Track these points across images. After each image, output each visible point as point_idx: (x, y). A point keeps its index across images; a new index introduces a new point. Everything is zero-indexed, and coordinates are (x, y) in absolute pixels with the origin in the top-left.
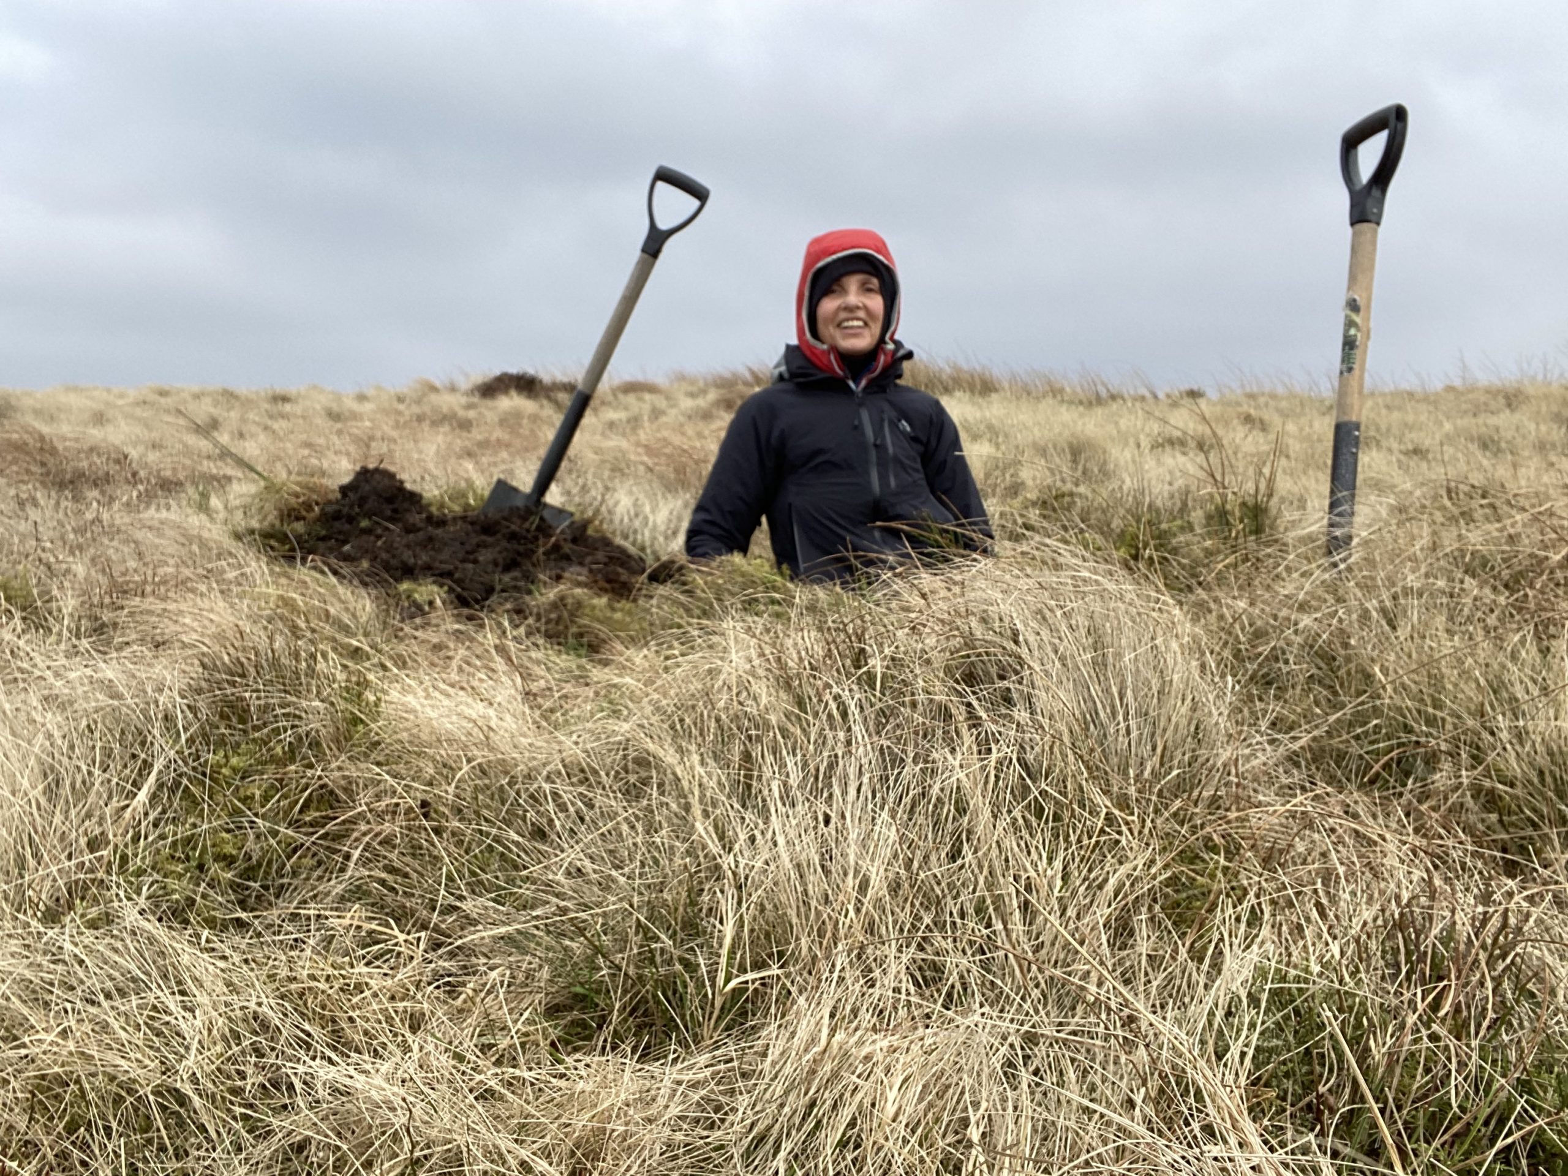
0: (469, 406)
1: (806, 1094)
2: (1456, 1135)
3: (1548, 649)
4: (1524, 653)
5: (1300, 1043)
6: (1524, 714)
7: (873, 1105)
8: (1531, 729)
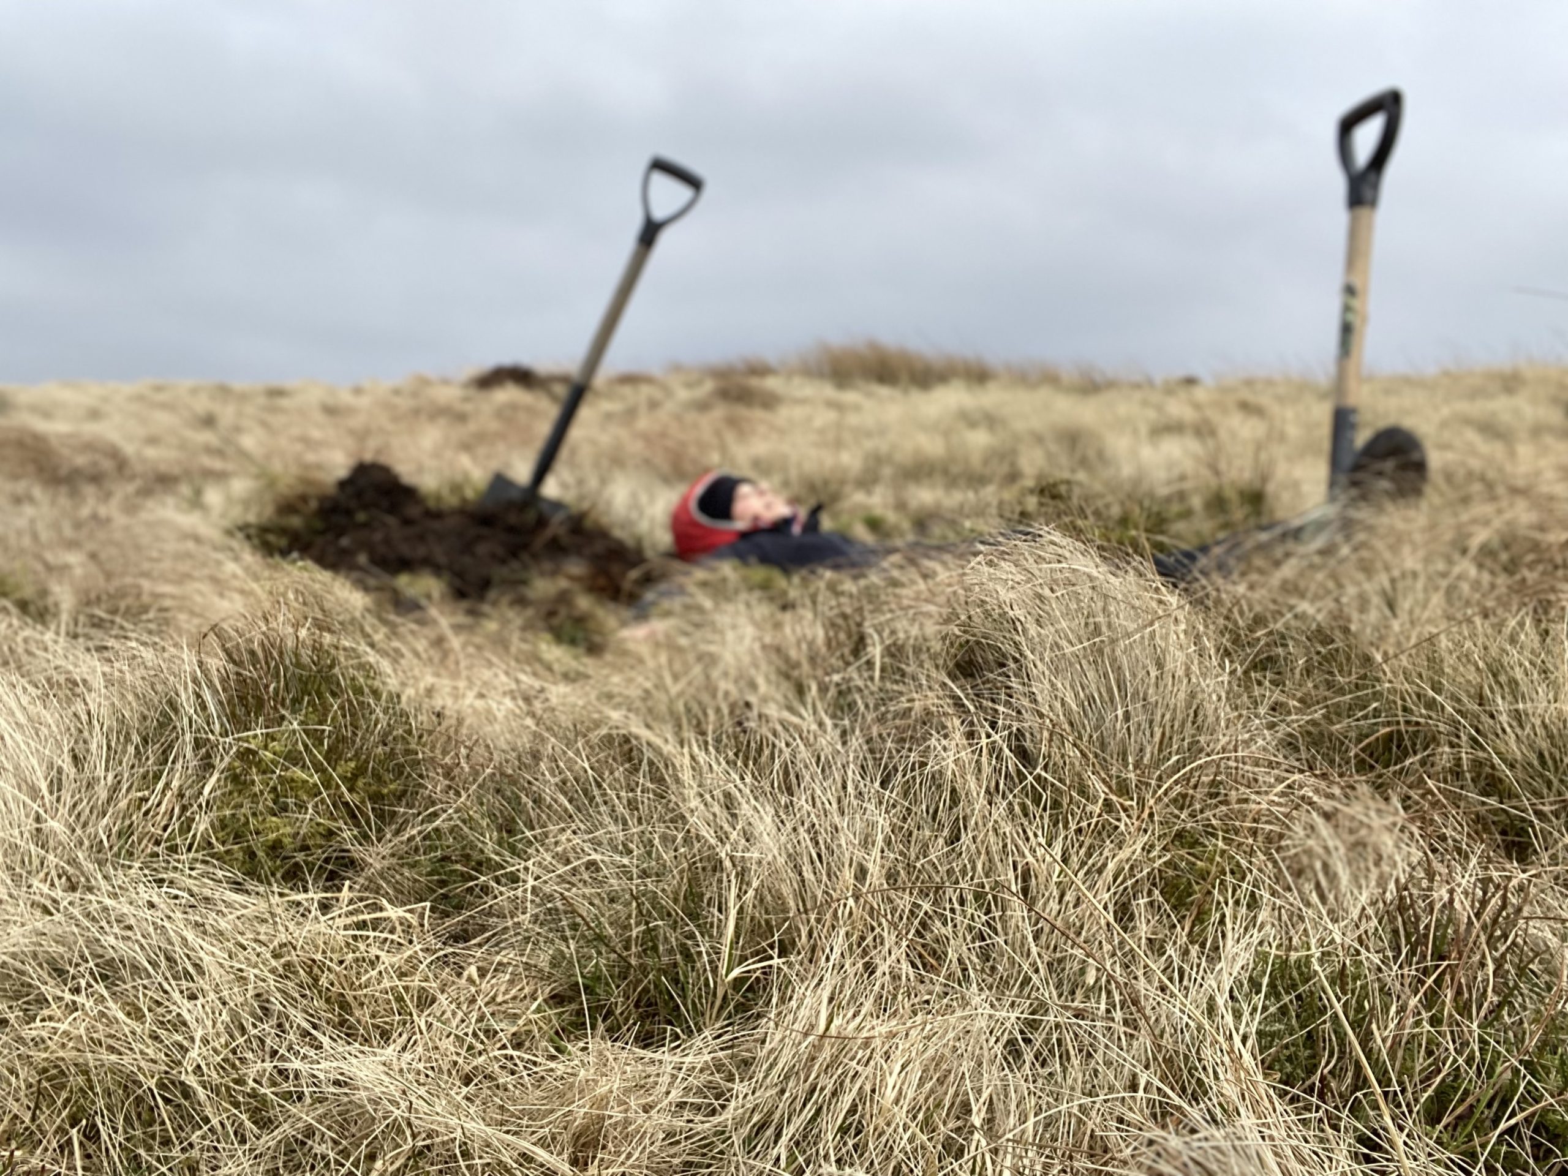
0: (466, 399)
1: (805, 1081)
2: (1459, 1118)
3: (1547, 632)
4: (1523, 637)
5: (1302, 1028)
6: (1523, 697)
7: (873, 1091)
8: (1530, 712)
